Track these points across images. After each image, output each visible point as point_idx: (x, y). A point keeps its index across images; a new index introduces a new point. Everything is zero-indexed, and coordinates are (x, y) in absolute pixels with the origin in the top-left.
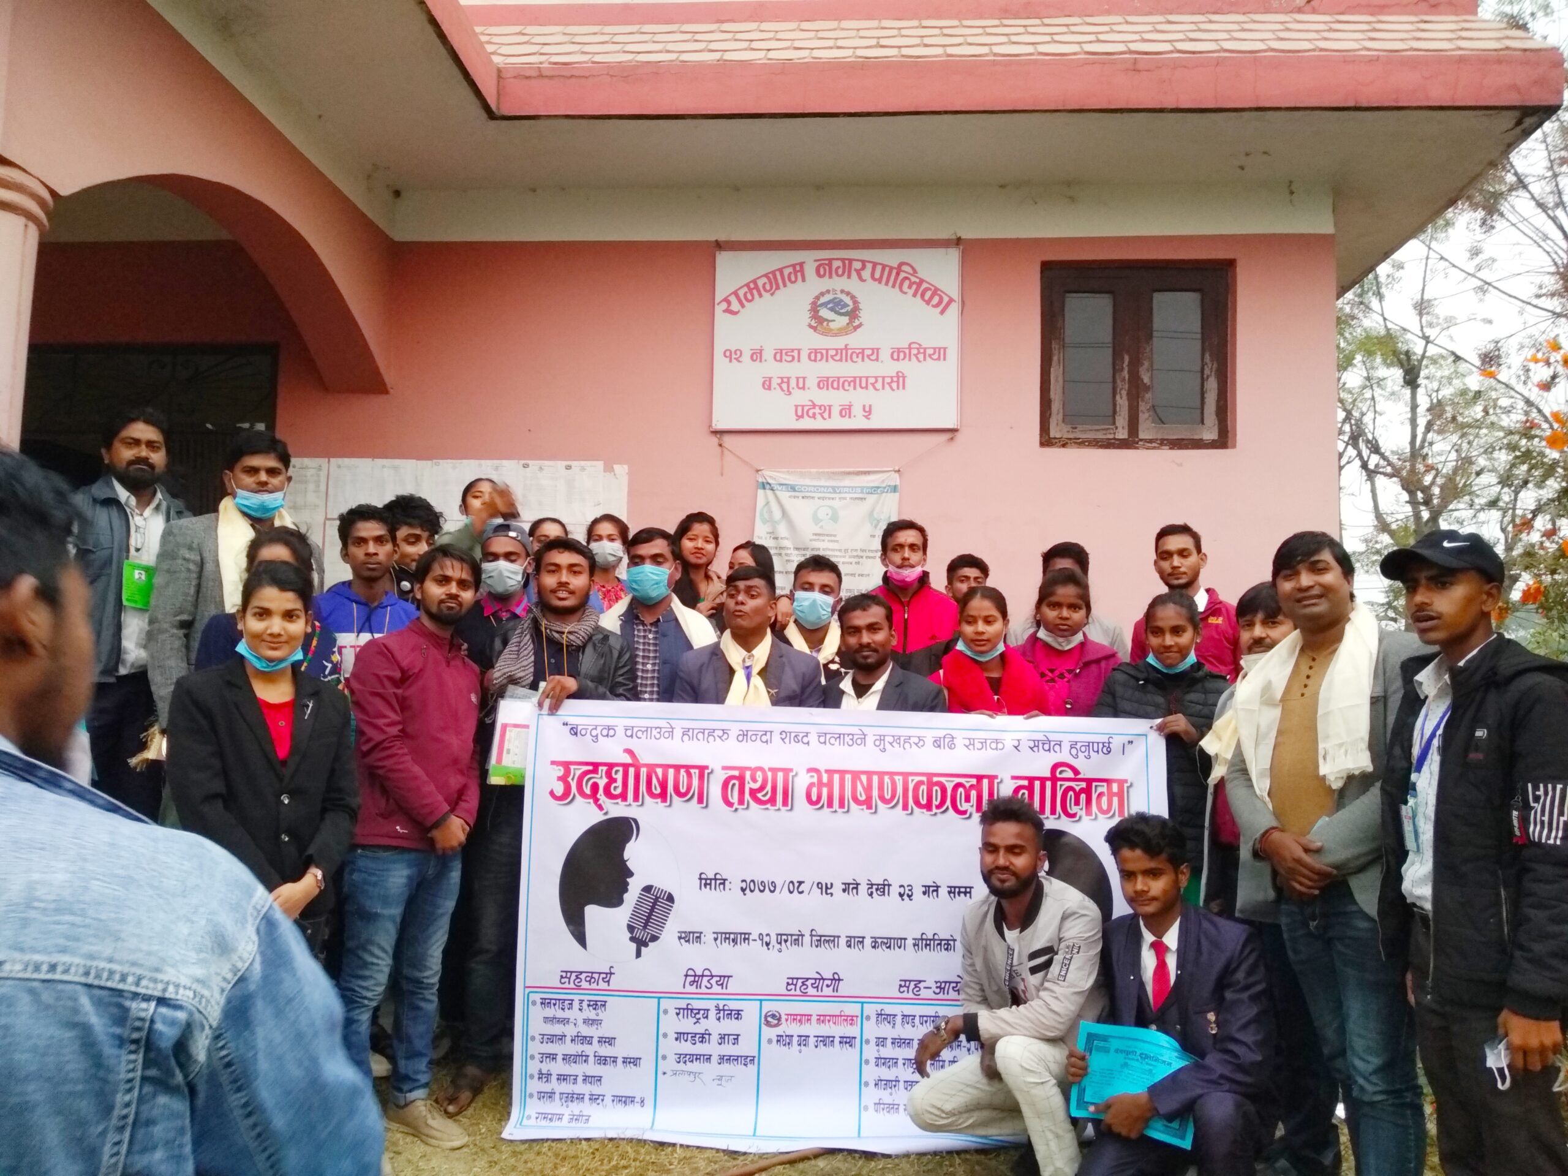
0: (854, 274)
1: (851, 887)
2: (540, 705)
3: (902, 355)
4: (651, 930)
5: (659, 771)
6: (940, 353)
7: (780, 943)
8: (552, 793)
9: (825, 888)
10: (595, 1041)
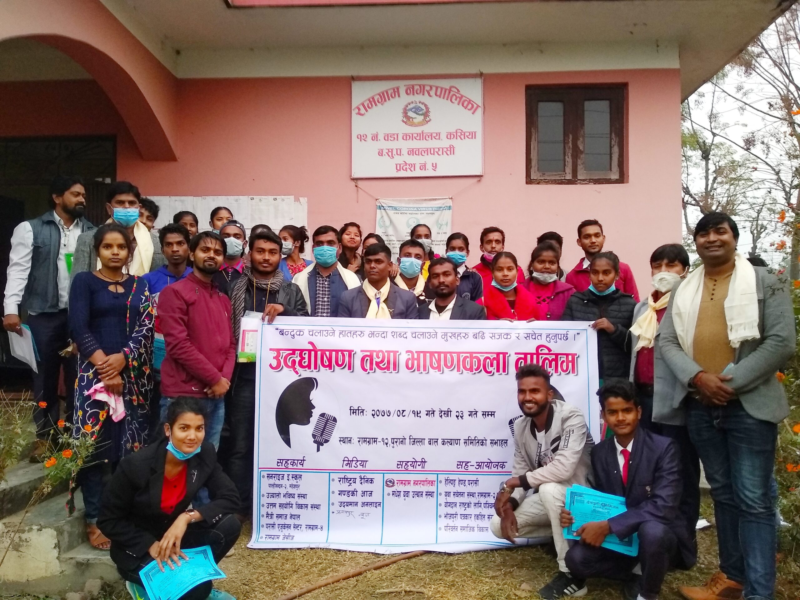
0: (426, 93)
1: (430, 413)
2: (263, 319)
3: (452, 136)
4: (325, 437)
5: (328, 353)
6: (473, 135)
7: (393, 443)
8: (271, 365)
9: (417, 414)
10: (296, 496)
